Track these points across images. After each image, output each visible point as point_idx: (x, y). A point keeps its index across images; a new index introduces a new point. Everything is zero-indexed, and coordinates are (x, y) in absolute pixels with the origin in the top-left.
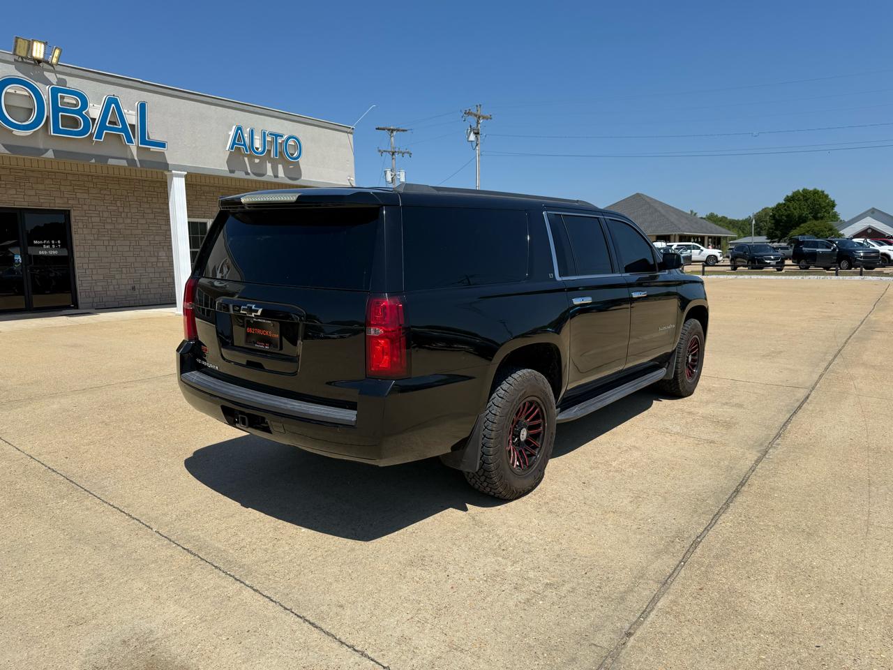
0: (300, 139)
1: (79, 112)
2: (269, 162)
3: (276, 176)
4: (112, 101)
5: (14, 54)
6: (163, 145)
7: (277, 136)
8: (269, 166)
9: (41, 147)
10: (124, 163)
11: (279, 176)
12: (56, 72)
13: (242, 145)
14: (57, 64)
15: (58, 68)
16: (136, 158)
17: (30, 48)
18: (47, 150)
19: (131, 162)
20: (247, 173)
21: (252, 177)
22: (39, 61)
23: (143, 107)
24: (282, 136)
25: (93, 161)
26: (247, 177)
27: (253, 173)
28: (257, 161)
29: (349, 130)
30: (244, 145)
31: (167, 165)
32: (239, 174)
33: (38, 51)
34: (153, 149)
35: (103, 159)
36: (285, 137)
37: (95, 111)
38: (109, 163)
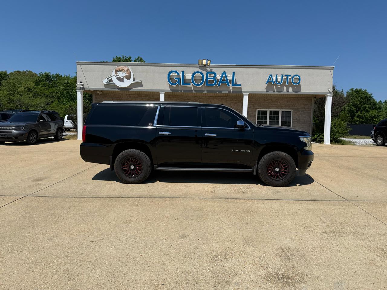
0: (300, 75)
1: (214, 78)
2: (285, 86)
3: (288, 91)
4: (224, 73)
5: (199, 64)
6: (240, 85)
7: (288, 76)
8: (285, 88)
9: (204, 90)
10: (227, 92)
11: (290, 91)
12: (209, 67)
13: (272, 81)
14: (210, 65)
15: (210, 66)
16: (231, 91)
17: (202, 62)
18: (205, 91)
19: (230, 92)
20: (274, 92)
21: (276, 93)
22: (205, 65)
23: (234, 73)
24: (291, 76)
25: (218, 93)
26: (274, 93)
27: (277, 92)
28: (279, 86)
29: (330, 68)
30: (273, 81)
31: (242, 91)
32: (271, 92)
33: (204, 62)
34: (237, 87)
35: (221, 92)
36: (292, 76)
37: (219, 77)
38: (222, 93)
